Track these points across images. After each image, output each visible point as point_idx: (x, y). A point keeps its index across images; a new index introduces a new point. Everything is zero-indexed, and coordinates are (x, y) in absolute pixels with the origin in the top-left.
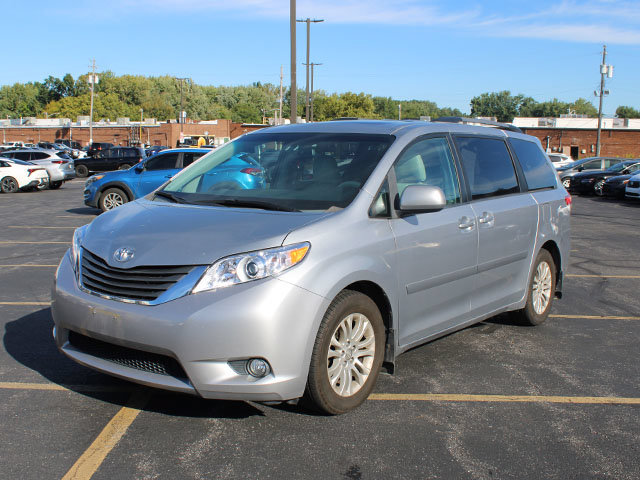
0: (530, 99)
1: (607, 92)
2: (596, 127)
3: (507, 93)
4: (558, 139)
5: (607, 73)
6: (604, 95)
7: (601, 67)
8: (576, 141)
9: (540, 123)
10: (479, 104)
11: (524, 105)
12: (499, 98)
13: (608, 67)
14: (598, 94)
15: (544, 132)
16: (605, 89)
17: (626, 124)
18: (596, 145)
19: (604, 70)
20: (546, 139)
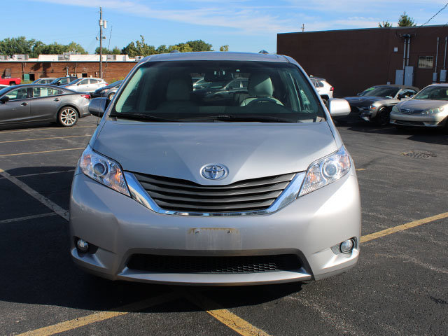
0: (40, 43)
1: (104, 38)
2: (99, 60)
3: (23, 38)
4: (74, 68)
5: (104, 25)
6: (102, 39)
7: (100, 21)
8: (86, 70)
9: (59, 58)
10: (3, 46)
11: (36, 46)
12: (17, 41)
13: (104, 22)
14: (99, 38)
15: (63, 64)
16: (103, 36)
17: (115, 58)
18: (100, 72)
19: (102, 24)
20: (65, 69)
